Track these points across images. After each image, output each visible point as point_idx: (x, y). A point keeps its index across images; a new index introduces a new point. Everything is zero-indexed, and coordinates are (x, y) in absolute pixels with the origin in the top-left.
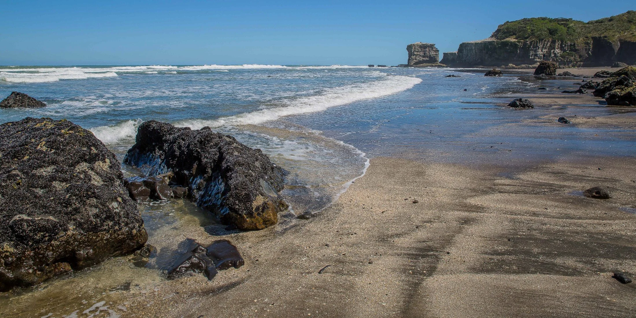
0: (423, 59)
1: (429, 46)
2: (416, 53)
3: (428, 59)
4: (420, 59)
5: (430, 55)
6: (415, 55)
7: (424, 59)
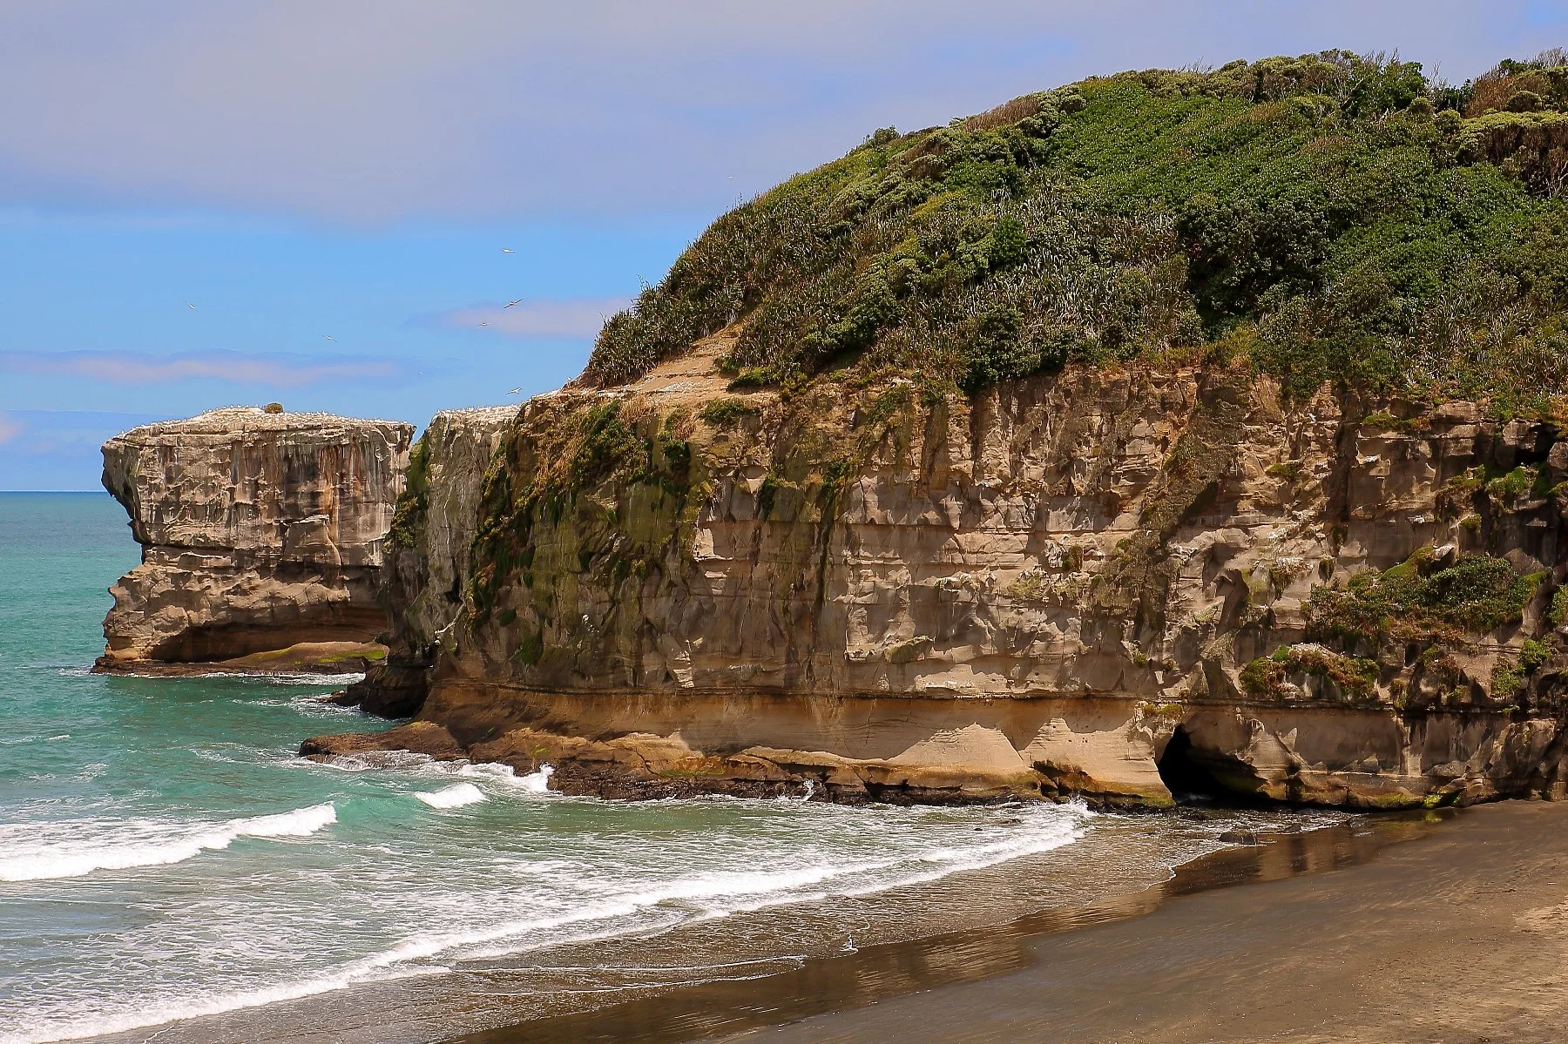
0: (273, 597)
1: (334, 449)
2: (187, 531)
3: (336, 594)
4: (239, 590)
5: (357, 552)
6: (179, 546)
7: (297, 592)
